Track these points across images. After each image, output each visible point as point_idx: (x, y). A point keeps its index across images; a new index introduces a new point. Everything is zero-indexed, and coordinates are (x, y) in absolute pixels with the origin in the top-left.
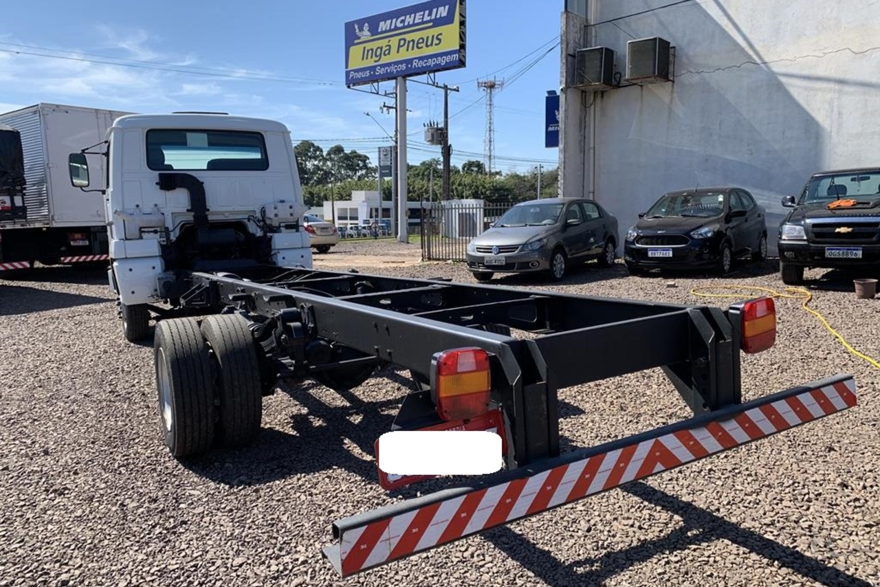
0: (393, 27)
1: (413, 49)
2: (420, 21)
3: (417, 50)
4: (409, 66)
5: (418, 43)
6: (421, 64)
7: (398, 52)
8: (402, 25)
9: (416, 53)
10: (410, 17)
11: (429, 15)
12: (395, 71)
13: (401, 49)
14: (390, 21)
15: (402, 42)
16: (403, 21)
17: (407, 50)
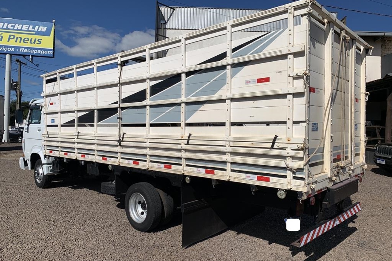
0: (5, 27)
1: (20, 42)
2: (27, 29)
3: (24, 43)
4: (17, 50)
5: (24, 40)
6: (25, 51)
7: (8, 41)
8: (12, 28)
9: (22, 45)
10: (19, 26)
11: (32, 28)
12: (6, 50)
13: (10, 40)
14: (3, 24)
15: (12, 37)
16: (14, 26)
17: (16, 41)
